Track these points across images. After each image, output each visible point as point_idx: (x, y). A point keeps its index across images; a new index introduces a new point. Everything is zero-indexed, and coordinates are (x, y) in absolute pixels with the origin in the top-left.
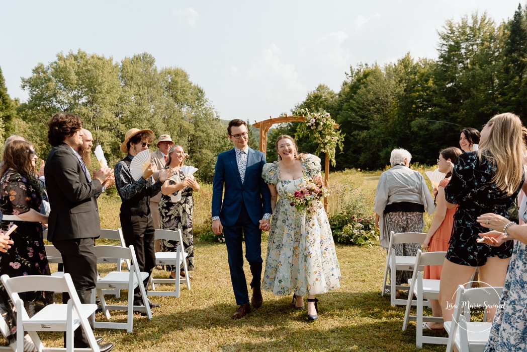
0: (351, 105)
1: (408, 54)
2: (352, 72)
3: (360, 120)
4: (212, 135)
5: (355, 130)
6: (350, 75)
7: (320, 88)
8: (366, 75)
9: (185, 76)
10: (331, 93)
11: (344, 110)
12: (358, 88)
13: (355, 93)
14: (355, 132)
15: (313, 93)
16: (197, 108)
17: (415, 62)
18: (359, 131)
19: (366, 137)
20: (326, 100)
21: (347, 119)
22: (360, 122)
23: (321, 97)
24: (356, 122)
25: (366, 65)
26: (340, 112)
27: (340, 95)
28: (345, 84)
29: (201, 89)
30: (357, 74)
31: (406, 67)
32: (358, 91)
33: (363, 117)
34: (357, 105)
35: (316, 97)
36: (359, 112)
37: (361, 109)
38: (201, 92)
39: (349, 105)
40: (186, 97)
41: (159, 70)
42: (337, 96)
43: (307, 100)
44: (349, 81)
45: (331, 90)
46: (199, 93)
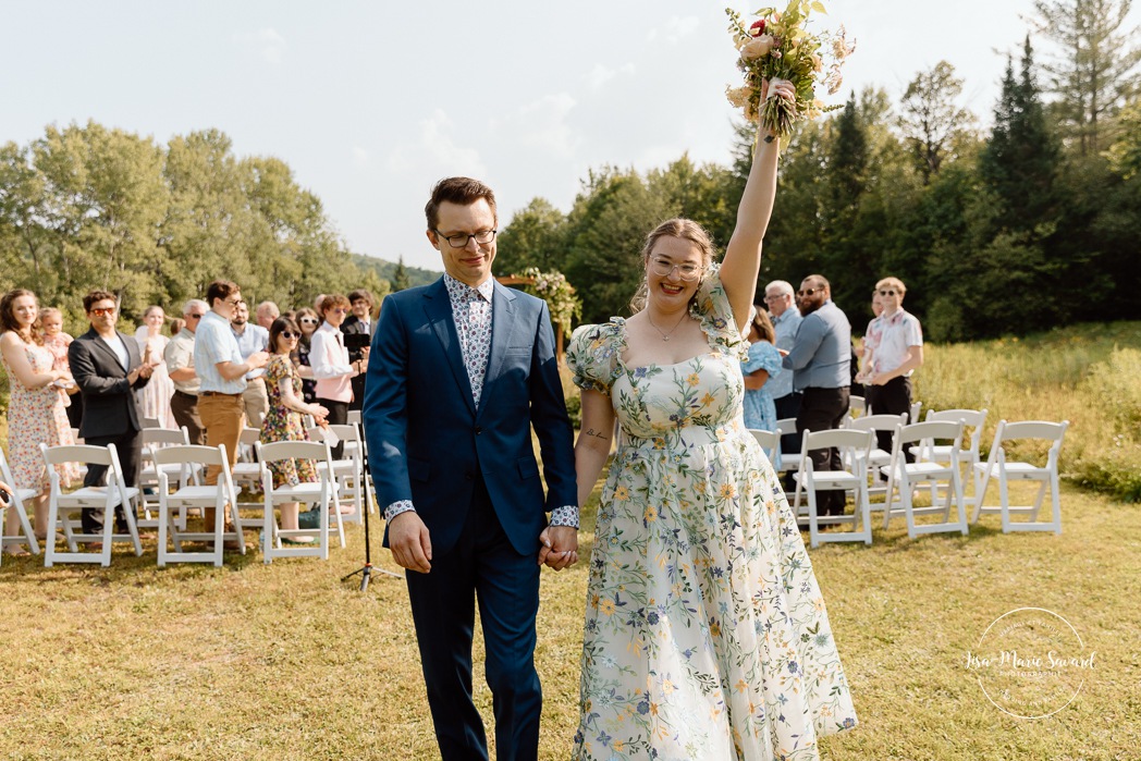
0: (590, 239)
1: (686, 154)
2: (592, 179)
3: (606, 264)
4: (337, 284)
5: (597, 281)
6: (588, 182)
7: (536, 204)
8: (615, 187)
9: (286, 173)
10: (554, 214)
11: (579, 246)
12: (601, 208)
13: (597, 217)
14: (597, 286)
15: (522, 213)
16: (308, 232)
17: (696, 170)
18: (604, 283)
19: (615, 296)
20: (546, 226)
21: (582, 261)
22: (605, 268)
23: (537, 220)
24: (599, 267)
25: (616, 168)
26: (570, 248)
27: (570, 218)
28: (580, 199)
29: (317, 198)
30: (601, 182)
31: (682, 176)
32: (603, 215)
33: (610, 259)
34: (601, 239)
35: (529, 220)
36: (604, 250)
37: (607, 245)
38: (316, 203)
39: (587, 238)
40: (288, 212)
41: (238, 160)
42: (566, 220)
43: (513, 224)
44: (587, 194)
45: (554, 209)
46: (311, 207)
